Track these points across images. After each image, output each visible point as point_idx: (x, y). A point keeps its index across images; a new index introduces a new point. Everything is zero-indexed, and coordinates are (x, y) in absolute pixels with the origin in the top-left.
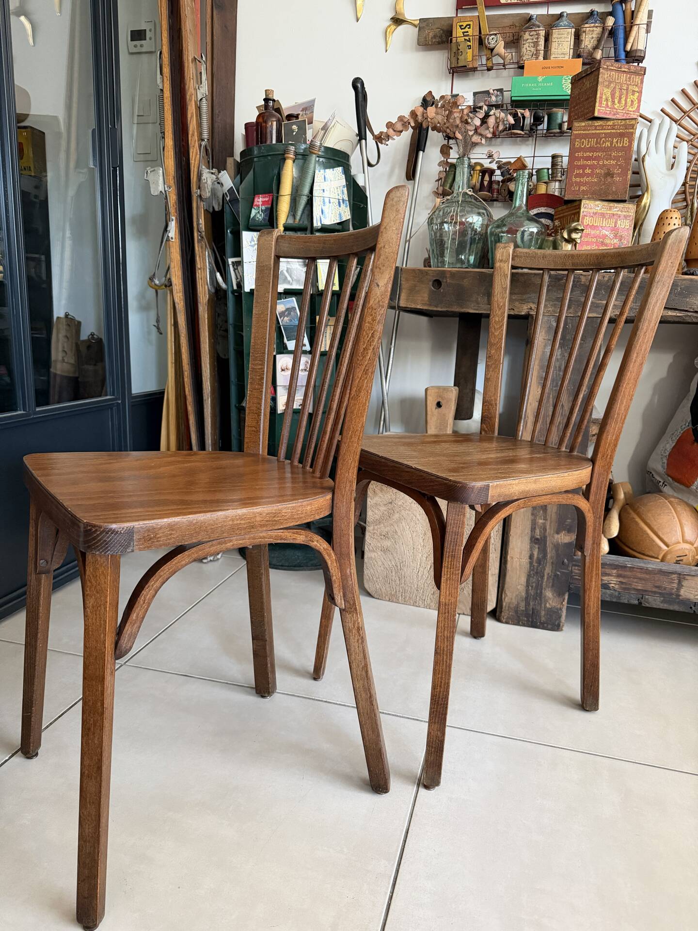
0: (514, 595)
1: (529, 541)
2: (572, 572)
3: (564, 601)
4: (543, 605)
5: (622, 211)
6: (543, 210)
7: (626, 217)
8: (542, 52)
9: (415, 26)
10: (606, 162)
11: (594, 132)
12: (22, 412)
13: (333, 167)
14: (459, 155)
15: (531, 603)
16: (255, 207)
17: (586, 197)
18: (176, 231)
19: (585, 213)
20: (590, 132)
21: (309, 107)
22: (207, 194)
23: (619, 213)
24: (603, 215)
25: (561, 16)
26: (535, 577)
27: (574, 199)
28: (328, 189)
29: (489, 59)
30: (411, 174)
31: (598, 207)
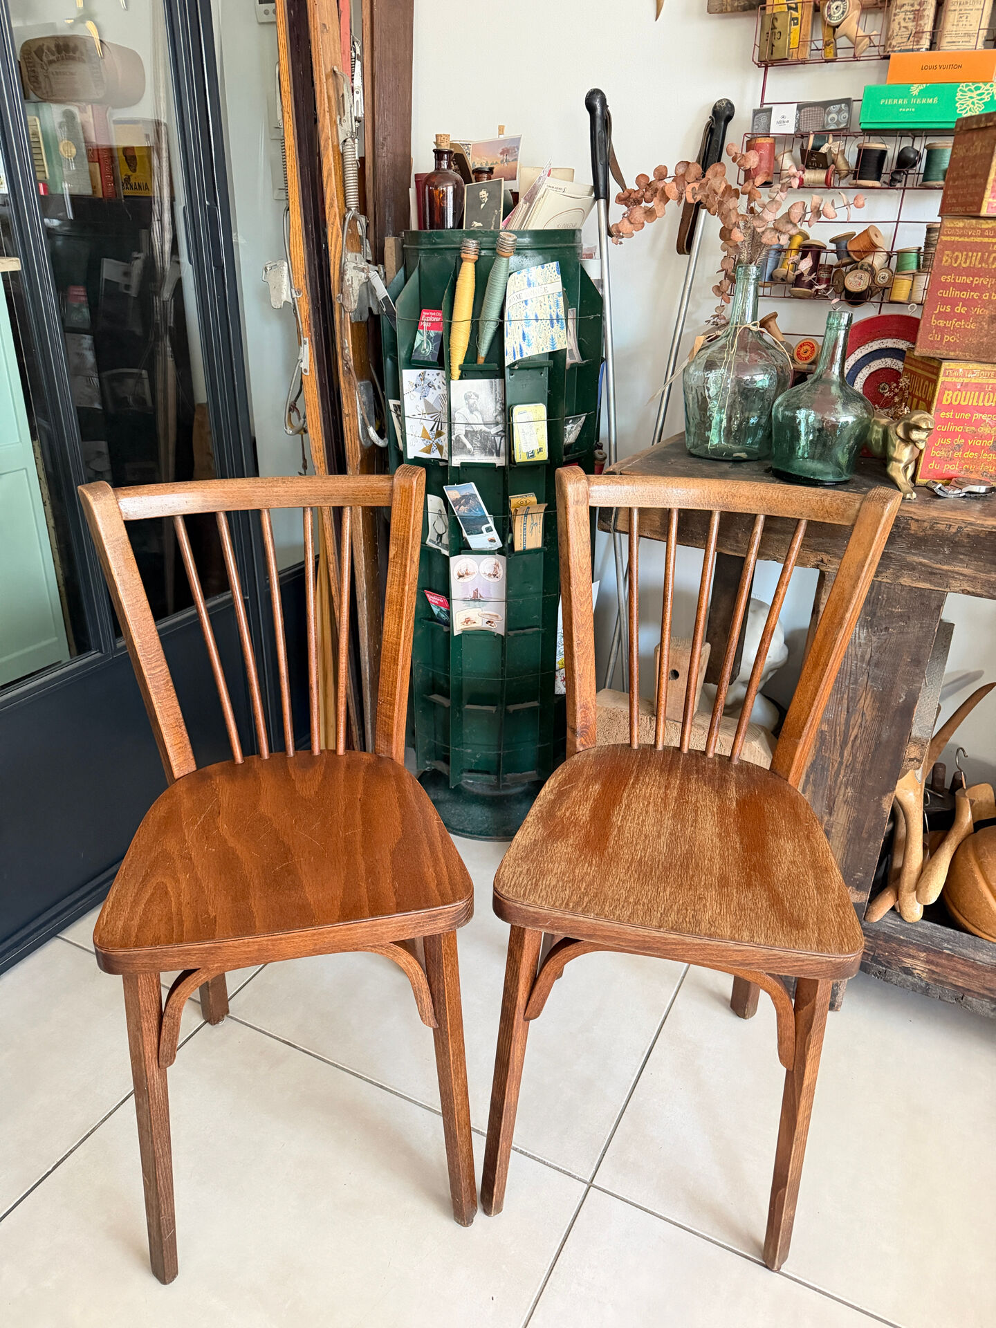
6: (889, 343)
8: (928, 35)
11: (979, 240)
12: (99, 655)
13: (543, 263)
16: (421, 331)
17: (951, 355)
18: (310, 361)
19: (946, 385)
20: (972, 239)
21: (510, 150)
24: (980, 387)
27: (932, 355)
28: (534, 299)
29: (829, 45)
30: (685, 243)
31: (973, 373)
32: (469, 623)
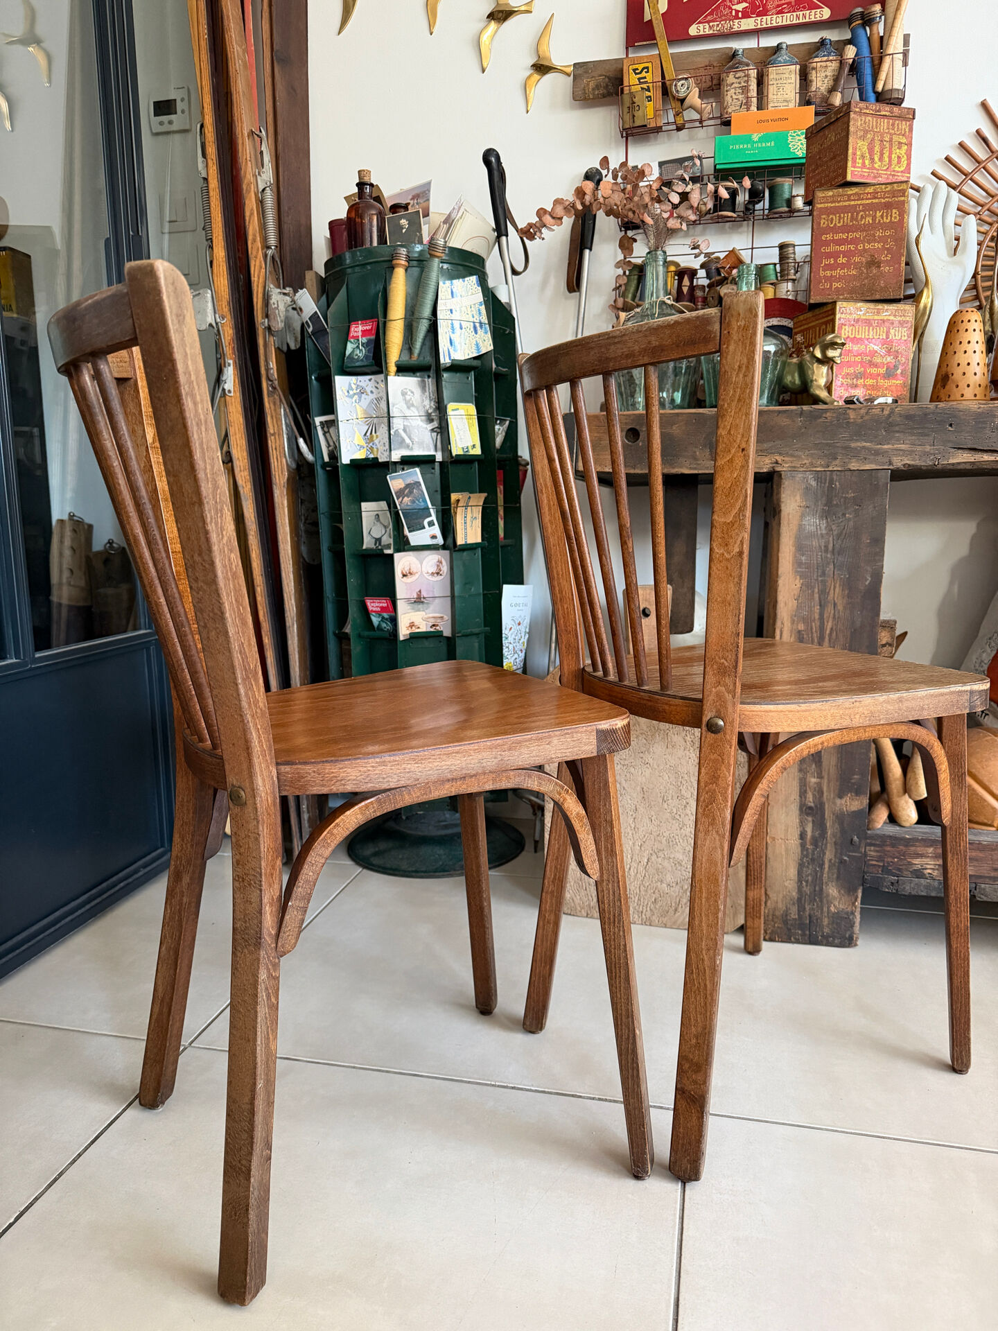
0: (781, 896)
1: (798, 812)
2: (865, 855)
3: (856, 900)
4: (825, 909)
5: (895, 316)
7: (901, 324)
8: (755, 100)
9: (569, 75)
10: (867, 246)
11: (847, 203)
12: (14, 660)
13: (464, 277)
14: (650, 248)
15: (807, 908)
16: (352, 340)
17: (841, 297)
18: (234, 381)
19: (842, 321)
20: (841, 204)
21: (422, 194)
22: (279, 324)
23: (892, 318)
24: (868, 323)
25: (778, 48)
26: (811, 867)
27: (825, 301)
28: (458, 309)
29: (678, 115)
30: (574, 283)
31: (861, 311)
32: (414, 628)
